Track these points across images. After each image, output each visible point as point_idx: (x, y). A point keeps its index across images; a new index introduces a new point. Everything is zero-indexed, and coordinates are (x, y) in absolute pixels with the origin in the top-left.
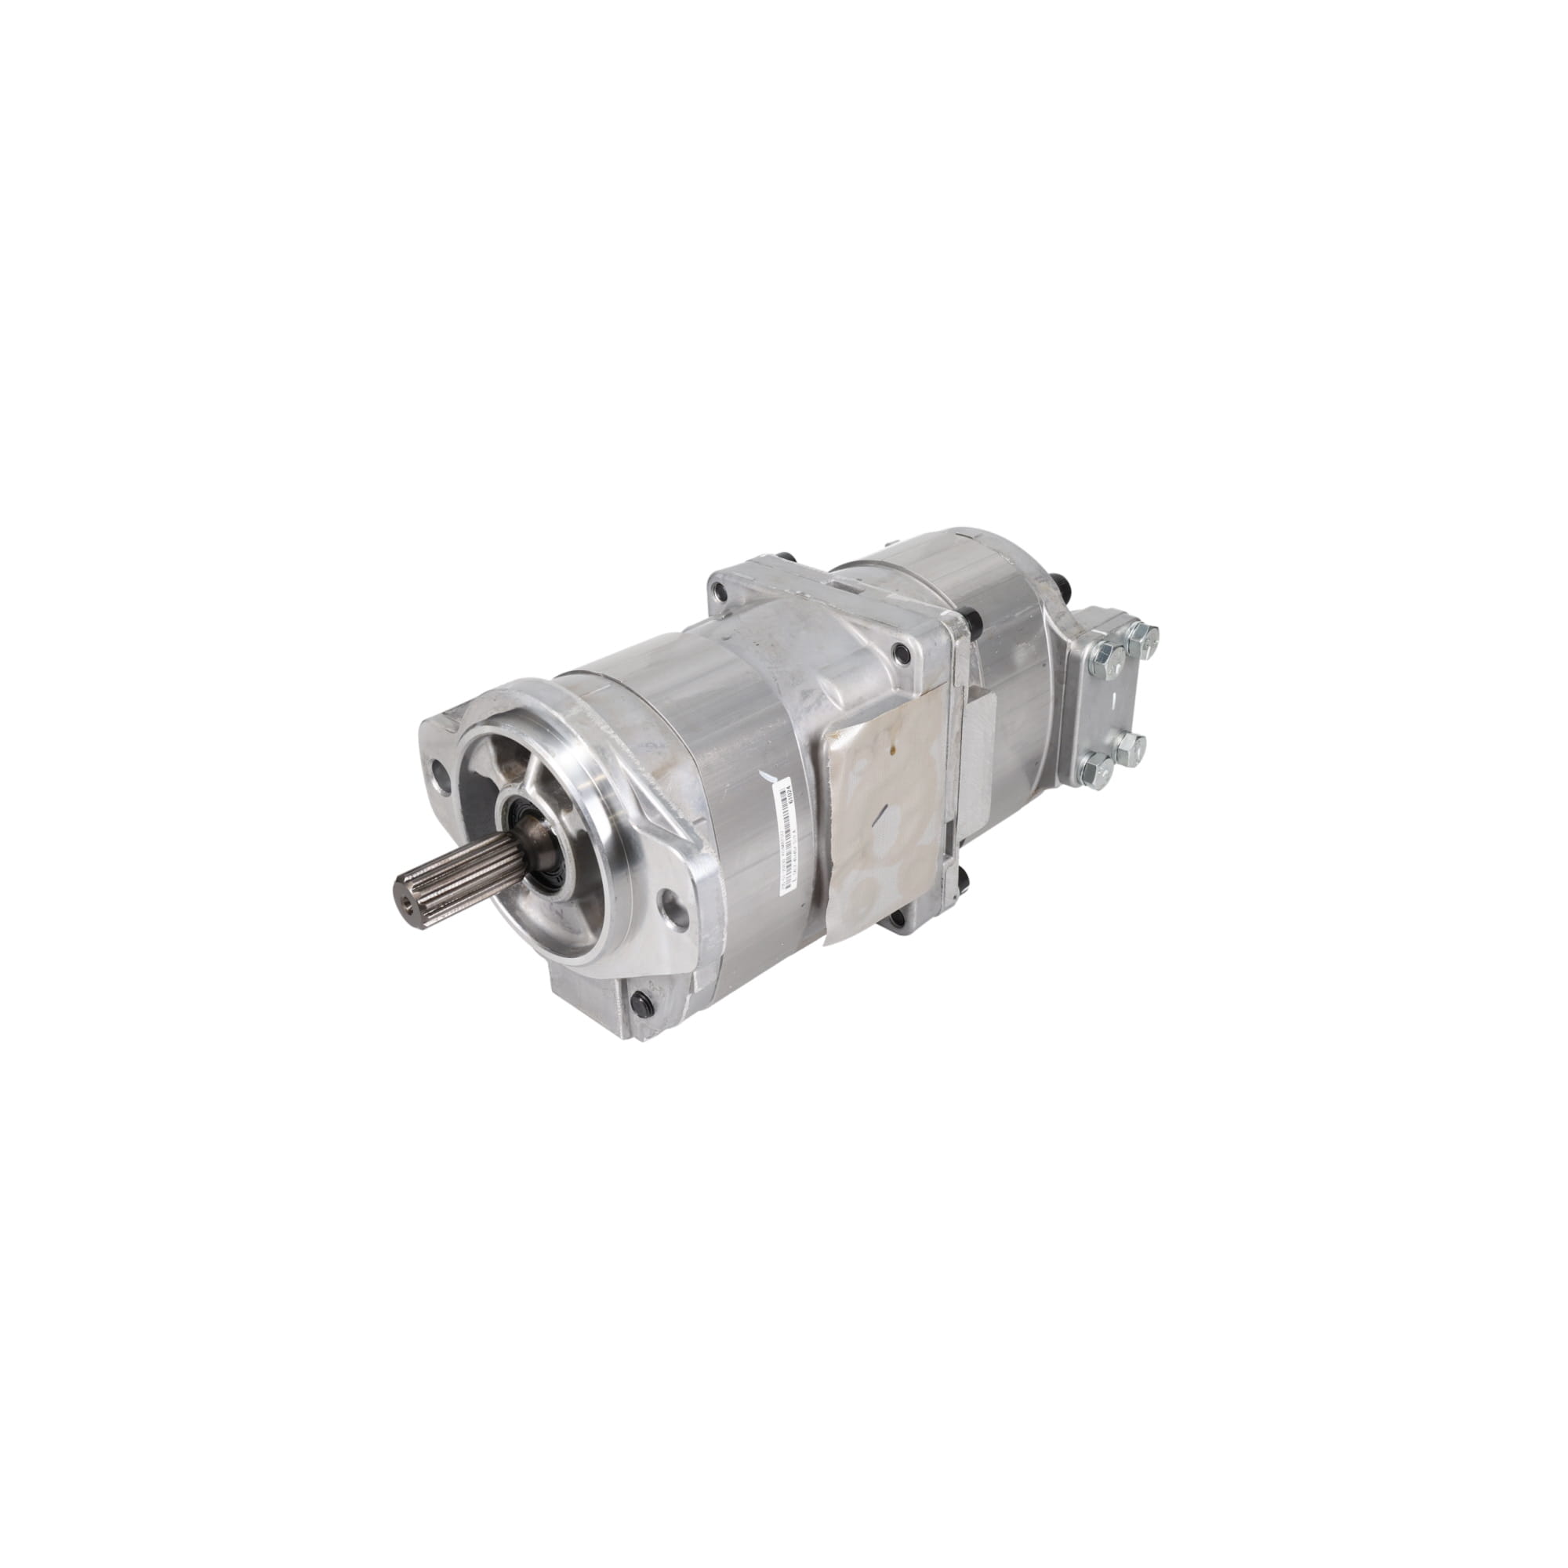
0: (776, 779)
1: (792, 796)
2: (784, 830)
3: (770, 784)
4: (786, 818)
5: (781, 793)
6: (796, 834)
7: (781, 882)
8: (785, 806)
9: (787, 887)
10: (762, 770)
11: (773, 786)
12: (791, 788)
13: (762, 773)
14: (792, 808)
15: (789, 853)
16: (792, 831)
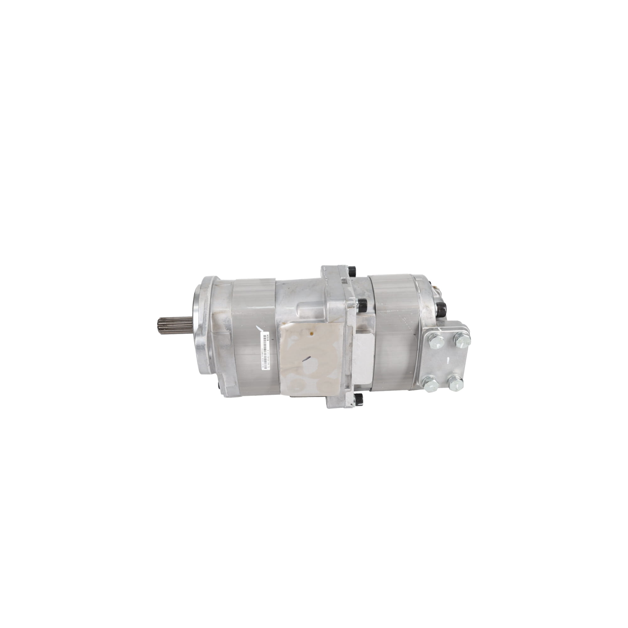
0: (263, 331)
1: (269, 339)
2: (263, 349)
3: (260, 332)
4: (265, 345)
5: (264, 336)
6: (269, 351)
7: (262, 366)
8: (265, 341)
9: (265, 368)
10: (257, 326)
11: (261, 333)
12: (269, 336)
13: (257, 327)
14: (268, 343)
15: (265, 357)
16: (267, 350)
